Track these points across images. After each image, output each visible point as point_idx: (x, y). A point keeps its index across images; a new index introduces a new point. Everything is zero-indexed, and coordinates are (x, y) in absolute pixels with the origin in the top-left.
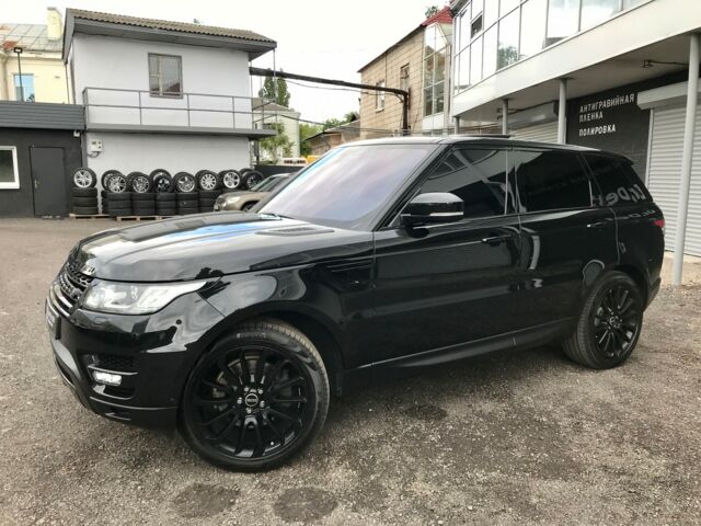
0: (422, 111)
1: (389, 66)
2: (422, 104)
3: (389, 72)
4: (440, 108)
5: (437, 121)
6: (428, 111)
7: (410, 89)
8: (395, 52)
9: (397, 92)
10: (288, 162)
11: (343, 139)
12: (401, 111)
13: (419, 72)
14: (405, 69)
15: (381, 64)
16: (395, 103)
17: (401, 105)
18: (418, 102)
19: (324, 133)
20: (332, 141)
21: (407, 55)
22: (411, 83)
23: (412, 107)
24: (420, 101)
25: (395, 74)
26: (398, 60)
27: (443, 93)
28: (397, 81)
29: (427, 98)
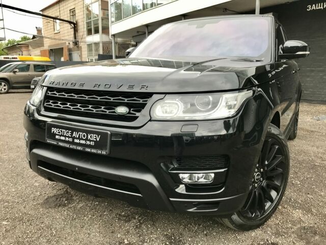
0: (86, 33)
1: (62, 9)
2: (85, 29)
3: (61, 12)
4: (97, 31)
5: (96, 38)
6: (89, 32)
7: (76, 22)
9: (70, 23)
10: (6, 58)
11: (30, 48)
12: (73, 33)
13: (82, 13)
14: (73, 12)
15: (56, 8)
16: (68, 28)
17: (73, 30)
18: (82, 28)
19: (18, 44)
20: (23, 49)
21: (74, 3)
22: (77, 18)
23: (79, 31)
24: (84, 28)
25: (66, 13)
26: (66, 6)
27: (98, 24)
28: (68, 17)
29: (88, 26)
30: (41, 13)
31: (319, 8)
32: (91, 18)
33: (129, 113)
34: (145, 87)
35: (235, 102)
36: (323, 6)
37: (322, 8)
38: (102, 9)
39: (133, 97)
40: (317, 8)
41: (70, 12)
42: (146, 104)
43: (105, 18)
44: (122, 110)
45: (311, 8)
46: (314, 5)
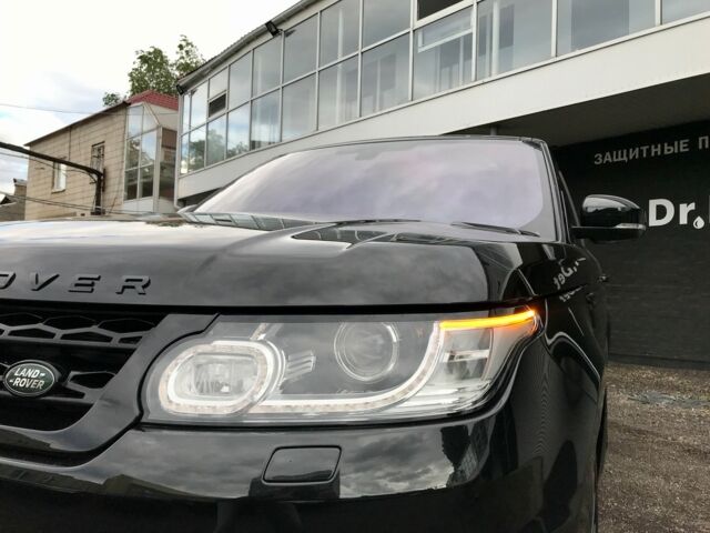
0: (123, 193)
1: (74, 142)
2: (123, 187)
3: (73, 149)
4: (147, 191)
5: (143, 205)
6: (131, 193)
7: (104, 170)
8: (85, 127)
9: (89, 171)
12: (94, 192)
13: (119, 153)
14: (99, 150)
15: (64, 139)
16: (85, 183)
17: (94, 186)
18: (117, 184)
21: (103, 132)
22: (106, 163)
23: (108, 190)
24: (120, 183)
25: (83, 152)
26: (87, 137)
27: (151, 176)
28: (86, 159)
29: (130, 181)
30: (28, 148)
31: (620, 159)
32: (136, 165)
33: (59, 388)
34: (139, 286)
35: (485, 354)
36: (628, 156)
37: (625, 159)
38: (163, 146)
39: (89, 325)
40: (615, 160)
41: (93, 151)
42: (131, 352)
43: (169, 166)
44: (30, 376)
45: (603, 158)
46: (608, 154)
